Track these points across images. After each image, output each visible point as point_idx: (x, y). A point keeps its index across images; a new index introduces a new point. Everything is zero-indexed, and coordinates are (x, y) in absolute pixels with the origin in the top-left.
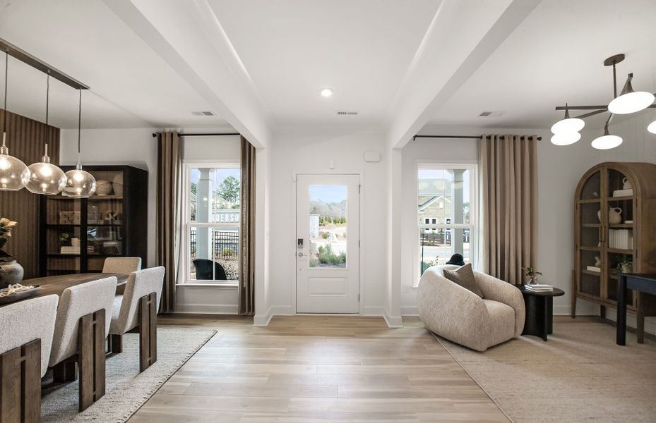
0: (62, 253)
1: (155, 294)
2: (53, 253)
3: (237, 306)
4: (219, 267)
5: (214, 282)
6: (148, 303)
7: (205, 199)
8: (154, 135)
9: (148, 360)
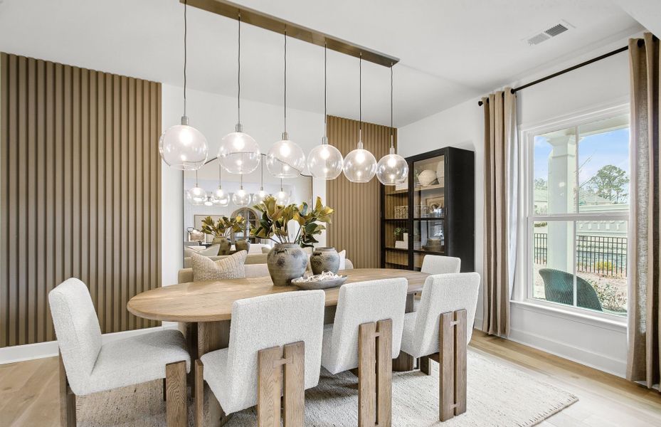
0: (396, 247)
1: (465, 312)
2: (389, 247)
3: (625, 362)
4: (584, 286)
5: (574, 310)
6: (453, 323)
7: (562, 184)
8: (480, 103)
9: (452, 406)
